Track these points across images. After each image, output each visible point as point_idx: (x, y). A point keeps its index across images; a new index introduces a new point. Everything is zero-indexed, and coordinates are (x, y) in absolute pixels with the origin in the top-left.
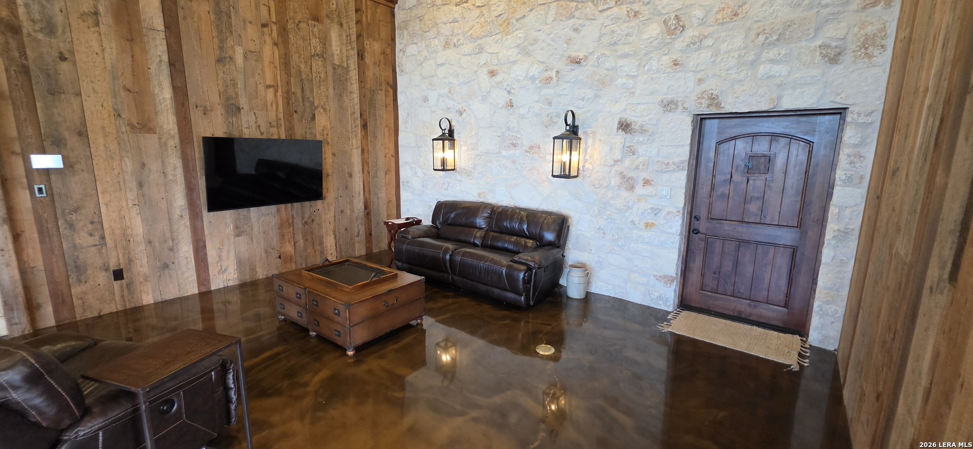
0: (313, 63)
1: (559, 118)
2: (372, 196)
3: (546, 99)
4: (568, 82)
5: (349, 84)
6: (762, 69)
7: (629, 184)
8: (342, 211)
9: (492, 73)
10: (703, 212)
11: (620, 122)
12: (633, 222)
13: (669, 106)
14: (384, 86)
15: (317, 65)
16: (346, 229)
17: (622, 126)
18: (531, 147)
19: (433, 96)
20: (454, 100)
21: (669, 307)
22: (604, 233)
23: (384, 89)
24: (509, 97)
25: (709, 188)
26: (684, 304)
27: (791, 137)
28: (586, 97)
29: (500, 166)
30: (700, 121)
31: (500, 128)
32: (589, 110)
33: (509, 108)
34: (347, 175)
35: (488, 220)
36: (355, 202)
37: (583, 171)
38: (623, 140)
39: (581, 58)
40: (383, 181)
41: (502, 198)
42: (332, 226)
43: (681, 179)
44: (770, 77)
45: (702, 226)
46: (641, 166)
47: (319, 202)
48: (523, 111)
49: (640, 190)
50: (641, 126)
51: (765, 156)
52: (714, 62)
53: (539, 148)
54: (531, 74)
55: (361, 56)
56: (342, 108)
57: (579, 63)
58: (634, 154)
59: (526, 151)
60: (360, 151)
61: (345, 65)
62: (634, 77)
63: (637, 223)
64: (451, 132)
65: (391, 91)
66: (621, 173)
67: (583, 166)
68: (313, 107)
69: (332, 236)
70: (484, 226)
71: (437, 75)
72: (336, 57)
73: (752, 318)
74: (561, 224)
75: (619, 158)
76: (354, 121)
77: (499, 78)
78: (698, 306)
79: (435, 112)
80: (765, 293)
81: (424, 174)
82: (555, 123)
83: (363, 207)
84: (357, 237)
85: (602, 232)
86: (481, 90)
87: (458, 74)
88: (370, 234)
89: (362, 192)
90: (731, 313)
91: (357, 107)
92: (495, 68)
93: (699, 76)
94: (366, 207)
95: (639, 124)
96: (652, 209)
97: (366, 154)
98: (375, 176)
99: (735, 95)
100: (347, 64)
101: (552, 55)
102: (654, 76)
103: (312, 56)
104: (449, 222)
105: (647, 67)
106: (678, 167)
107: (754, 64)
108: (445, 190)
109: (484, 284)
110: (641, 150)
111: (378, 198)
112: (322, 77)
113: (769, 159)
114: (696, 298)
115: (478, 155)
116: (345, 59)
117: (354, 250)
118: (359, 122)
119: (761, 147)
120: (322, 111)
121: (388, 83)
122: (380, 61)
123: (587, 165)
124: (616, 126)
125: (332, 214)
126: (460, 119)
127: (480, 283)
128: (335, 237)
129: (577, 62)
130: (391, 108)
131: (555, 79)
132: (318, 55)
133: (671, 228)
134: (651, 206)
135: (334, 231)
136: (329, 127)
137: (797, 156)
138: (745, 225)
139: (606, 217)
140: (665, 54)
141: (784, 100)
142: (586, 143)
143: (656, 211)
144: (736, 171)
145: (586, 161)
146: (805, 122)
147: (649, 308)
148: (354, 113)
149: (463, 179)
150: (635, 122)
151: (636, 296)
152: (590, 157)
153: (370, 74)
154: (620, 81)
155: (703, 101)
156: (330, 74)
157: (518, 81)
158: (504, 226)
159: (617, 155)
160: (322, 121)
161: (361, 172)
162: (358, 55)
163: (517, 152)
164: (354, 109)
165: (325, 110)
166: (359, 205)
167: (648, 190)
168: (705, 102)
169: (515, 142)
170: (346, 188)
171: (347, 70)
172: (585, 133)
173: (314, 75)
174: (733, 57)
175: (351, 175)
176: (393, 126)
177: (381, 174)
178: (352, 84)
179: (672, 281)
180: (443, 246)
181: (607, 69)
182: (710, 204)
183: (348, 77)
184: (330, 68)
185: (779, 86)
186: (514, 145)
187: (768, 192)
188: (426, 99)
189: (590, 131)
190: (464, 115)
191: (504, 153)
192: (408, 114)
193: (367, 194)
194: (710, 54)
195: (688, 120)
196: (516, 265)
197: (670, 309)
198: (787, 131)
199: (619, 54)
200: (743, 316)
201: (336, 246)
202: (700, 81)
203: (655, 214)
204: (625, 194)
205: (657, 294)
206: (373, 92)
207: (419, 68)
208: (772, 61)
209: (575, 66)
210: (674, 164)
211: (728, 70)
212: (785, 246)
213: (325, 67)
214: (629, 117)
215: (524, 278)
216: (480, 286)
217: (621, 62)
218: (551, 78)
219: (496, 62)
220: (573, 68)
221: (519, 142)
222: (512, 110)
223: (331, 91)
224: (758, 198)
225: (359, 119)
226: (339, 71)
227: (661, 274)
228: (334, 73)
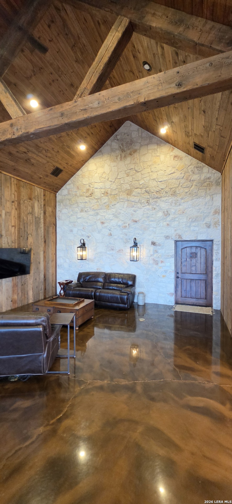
0: (28, 217)
1: (130, 240)
2: (47, 272)
3: (125, 233)
4: (133, 228)
5: (40, 224)
6: (192, 228)
7: (156, 263)
8: (36, 279)
9: (103, 223)
10: (180, 272)
11: (152, 242)
12: (159, 276)
13: (167, 237)
14: (52, 225)
15: (30, 217)
16: (37, 287)
17: (153, 243)
18: (120, 250)
19: (75, 230)
20: (86, 232)
21: (173, 304)
22: (149, 280)
23: (52, 226)
24: (110, 232)
25: (180, 263)
26: (177, 303)
27: (201, 247)
28: (140, 233)
29: (106, 257)
30: (176, 242)
31: (106, 243)
32: (141, 238)
33: (110, 236)
34: (38, 263)
35: (104, 278)
36: (41, 274)
37: (140, 258)
38: (153, 248)
39: (137, 220)
40: (51, 264)
41: (107, 270)
42: (32, 286)
43: (173, 260)
44: (194, 231)
45: (180, 275)
46: (160, 256)
47: (28, 275)
48: (115, 237)
49: (160, 264)
50: (159, 244)
51: (195, 253)
52: (179, 225)
53: (123, 250)
54: (119, 224)
55: (45, 213)
56: (37, 234)
57: (137, 222)
58: (157, 253)
59: (118, 252)
60: (43, 252)
61: (39, 217)
62: (155, 228)
63: (160, 276)
64: (84, 244)
65: (55, 227)
66: (153, 259)
67: (140, 257)
68: (28, 235)
69: (32, 290)
70: (102, 281)
71: (77, 222)
72: (36, 214)
73: (197, 304)
74: (133, 278)
75: (152, 254)
76: (42, 240)
77: (105, 225)
78: (181, 303)
79: (76, 236)
80: (200, 296)
81: (70, 261)
82: (129, 242)
83: (43, 277)
84: (41, 291)
85: (148, 280)
86: (98, 229)
87: (87, 222)
88: (46, 289)
89: (43, 270)
90: (191, 304)
91: (43, 234)
92: (104, 221)
93: (175, 229)
94: (45, 277)
95: (158, 243)
96: (164, 271)
97: (45, 254)
98: (48, 263)
99: (186, 235)
100: (40, 216)
101: (126, 218)
102: (162, 228)
103: (28, 214)
104: (86, 281)
105: (159, 225)
106: (171, 257)
107: (189, 227)
108: (81, 268)
109: (110, 302)
110: (159, 251)
111: (49, 272)
112: (31, 222)
113: (196, 254)
114: (180, 300)
115: (97, 253)
116: (39, 214)
117: (39, 297)
118: (43, 240)
119: (194, 250)
120: (30, 235)
121: (54, 224)
122: (51, 215)
123: (141, 257)
124: (151, 243)
125: (32, 280)
126: (88, 239)
127: (109, 302)
128: (33, 291)
129: (136, 222)
130: (54, 234)
131: (128, 227)
132: (30, 213)
133: (171, 276)
134: (164, 270)
135: (33, 288)
136: (33, 242)
137: (203, 253)
138: (192, 274)
139: (149, 275)
140: (165, 222)
141: (198, 237)
142: (141, 249)
143: (166, 271)
144: (188, 257)
145: (141, 255)
146: (204, 243)
147: (166, 305)
148: (42, 236)
149: (90, 263)
150: (157, 242)
151: (161, 302)
152: (142, 253)
153: (47, 220)
154: (151, 229)
155: (177, 236)
156: (34, 221)
157: (113, 226)
158: (112, 280)
159: (152, 253)
160: (30, 240)
161: (43, 261)
162: (44, 213)
163: (114, 252)
164: (42, 234)
165: (31, 235)
166: (42, 276)
167: (163, 264)
168: (178, 237)
169: (113, 248)
170: (38, 268)
171: (40, 219)
172: (140, 245)
173: (29, 221)
174: (184, 224)
175: (39, 263)
176: (55, 241)
177: (50, 262)
178: (41, 224)
179: (173, 295)
180: (90, 290)
181: (146, 225)
182: (181, 268)
183: (40, 222)
184: (34, 218)
185: (197, 233)
186: (113, 250)
187: (197, 264)
188: (71, 231)
189: (142, 245)
190: (90, 238)
191: (108, 252)
192: (62, 236)
193: (45, 271)
194: (177, 223)
195: (173, 242)
196: (123, 294)
197: (173, 305)
198: (200, 246)
199: (150, 220)
200: (195, 304)
201: (33, 295)
202: (175, 230)
203: (166, 272)
204: (155, 266)
205: (169, 300)
206: (48, 227)
207: (68, 219)
208: (195, 226)
209: (135, 223)
210: (170, 256)
211: (183, 228)
212: (203, 280)
213: (32, 218)
214: (155, 240)
215: (127, 298)
216: (108, 304)
217: (151, 223)
218: (126, 226)
219: (104, 219)
220: (134, 223)
221: (115, 248)
222: (111, 237)
223: (34, 227)
224: (194, 266)
225: (43, 239)
226: (37, 219)
227: (169, 293)
228: (36, 220)
